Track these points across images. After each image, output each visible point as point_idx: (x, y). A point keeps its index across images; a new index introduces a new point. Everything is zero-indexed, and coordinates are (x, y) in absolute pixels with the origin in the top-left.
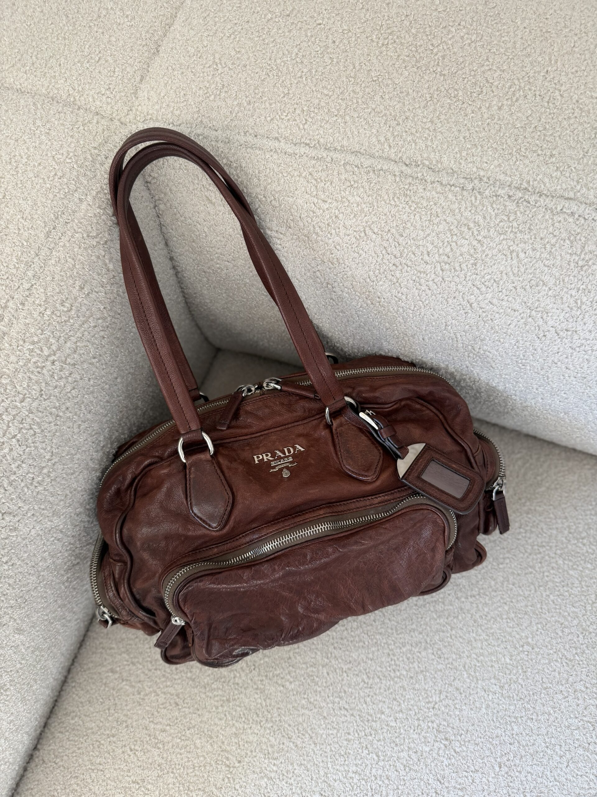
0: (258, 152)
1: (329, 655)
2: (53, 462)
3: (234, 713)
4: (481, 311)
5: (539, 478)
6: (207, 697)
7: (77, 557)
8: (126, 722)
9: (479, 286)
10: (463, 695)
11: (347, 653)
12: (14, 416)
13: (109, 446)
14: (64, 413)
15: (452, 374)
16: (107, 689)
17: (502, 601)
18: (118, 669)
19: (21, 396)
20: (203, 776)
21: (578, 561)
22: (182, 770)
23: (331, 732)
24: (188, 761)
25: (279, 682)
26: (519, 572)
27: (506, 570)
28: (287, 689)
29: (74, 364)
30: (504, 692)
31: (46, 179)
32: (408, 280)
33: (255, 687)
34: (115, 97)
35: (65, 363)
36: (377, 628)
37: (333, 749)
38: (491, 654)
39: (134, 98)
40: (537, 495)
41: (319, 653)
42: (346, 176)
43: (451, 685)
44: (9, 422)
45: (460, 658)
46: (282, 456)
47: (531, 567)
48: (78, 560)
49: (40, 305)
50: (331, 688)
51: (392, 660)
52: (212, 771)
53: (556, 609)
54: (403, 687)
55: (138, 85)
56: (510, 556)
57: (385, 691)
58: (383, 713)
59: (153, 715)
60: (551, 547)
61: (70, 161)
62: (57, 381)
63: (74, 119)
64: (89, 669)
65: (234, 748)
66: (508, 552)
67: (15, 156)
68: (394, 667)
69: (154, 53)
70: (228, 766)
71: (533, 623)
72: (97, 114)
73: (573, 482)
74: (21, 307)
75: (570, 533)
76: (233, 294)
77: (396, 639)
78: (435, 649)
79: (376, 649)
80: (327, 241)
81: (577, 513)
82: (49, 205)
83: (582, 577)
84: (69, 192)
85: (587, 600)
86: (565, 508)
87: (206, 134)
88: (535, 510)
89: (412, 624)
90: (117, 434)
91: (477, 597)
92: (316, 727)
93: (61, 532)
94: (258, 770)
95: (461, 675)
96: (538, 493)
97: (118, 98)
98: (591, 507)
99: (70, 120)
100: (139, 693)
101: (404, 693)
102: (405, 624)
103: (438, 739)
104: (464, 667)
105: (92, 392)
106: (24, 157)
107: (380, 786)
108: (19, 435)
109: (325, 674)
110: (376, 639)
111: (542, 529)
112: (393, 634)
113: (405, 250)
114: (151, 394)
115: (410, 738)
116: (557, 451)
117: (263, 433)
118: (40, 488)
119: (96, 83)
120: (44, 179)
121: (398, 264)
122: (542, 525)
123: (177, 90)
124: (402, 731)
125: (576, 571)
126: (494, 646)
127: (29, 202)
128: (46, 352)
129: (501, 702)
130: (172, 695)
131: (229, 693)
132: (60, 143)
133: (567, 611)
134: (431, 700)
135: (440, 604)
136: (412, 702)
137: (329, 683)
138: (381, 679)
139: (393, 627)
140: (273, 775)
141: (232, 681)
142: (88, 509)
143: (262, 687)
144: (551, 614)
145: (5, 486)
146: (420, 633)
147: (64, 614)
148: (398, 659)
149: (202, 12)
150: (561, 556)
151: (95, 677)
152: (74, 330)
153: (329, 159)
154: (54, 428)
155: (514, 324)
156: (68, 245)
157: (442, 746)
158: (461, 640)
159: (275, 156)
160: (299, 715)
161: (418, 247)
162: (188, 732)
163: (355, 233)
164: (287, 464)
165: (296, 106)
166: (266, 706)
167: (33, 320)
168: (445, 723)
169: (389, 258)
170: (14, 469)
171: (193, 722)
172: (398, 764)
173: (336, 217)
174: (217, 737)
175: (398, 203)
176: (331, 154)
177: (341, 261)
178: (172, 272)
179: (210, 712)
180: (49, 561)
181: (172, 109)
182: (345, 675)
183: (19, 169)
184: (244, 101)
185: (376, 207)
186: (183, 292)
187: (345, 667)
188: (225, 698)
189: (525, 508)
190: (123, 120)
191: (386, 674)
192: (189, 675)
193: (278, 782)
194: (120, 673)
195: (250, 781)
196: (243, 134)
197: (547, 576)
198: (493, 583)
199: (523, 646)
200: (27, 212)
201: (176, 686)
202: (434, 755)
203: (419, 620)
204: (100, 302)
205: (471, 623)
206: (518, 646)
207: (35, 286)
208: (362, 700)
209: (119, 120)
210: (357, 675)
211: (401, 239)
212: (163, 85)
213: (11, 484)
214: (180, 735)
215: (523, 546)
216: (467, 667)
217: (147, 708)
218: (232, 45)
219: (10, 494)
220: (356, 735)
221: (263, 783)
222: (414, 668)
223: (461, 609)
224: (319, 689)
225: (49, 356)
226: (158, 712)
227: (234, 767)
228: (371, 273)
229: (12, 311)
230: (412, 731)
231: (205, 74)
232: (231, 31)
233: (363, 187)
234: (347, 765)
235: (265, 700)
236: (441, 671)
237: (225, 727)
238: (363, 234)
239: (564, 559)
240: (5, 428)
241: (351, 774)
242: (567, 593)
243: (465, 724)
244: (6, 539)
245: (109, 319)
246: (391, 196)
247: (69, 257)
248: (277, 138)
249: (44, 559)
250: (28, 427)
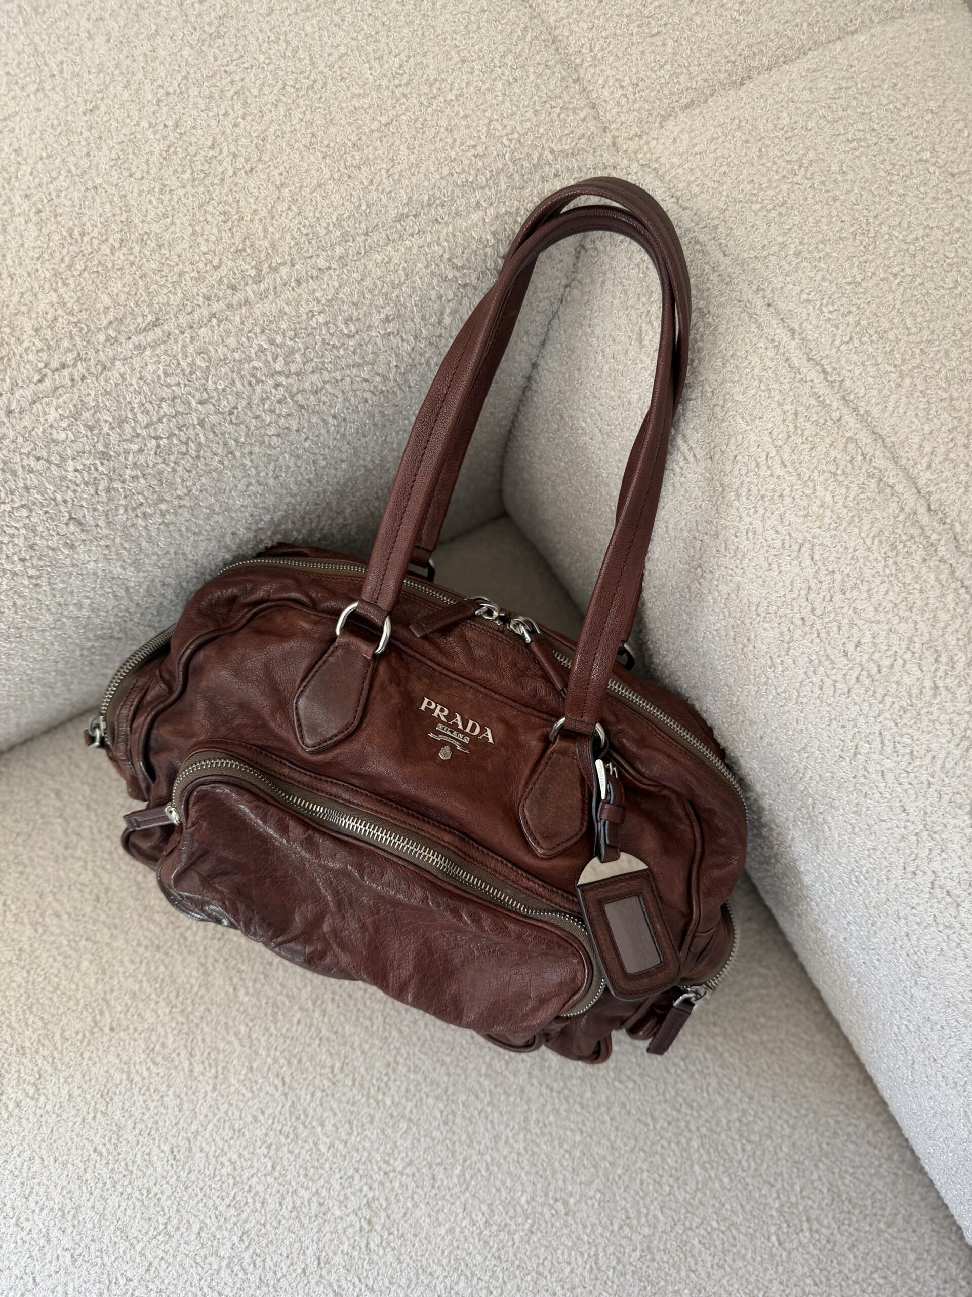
0: (753, 328)
1: (319, 1002)
2: (182, 502)
3: (153, 969)
4: (862, 772)
5: (762, 1020)
6: (139, 922)
7: (124, 631)
8: (25, 867)
9: (886, 742)
10: (434, 1191)
11: (342, 1019)
12: (177, 413)
13: (269, 533)
14: (243, 455)
15: (761, 809)
16: (35, 809)
17: (580, 1125)
18: (66, 798)
19: (205, 396)
20: (58, 1008)
21: (718, 1163)
22: (41, 979)
23: (244, 1091)
24: (56, 976)
25: (235, 980)
26: (633, 1111)
27: (618, 1093)
28: (236, 996)
29: (302, 407)
30: (486, 1232)
31: (457, 143)
32: (803, 653)
33: (202, 960)
34: (634, 102)
35: (292, 397)
36: (401, 1022)
37: (230, 1113)
38: (510, 1174)
39: (657, 124)
40: (740, 1039)
41: (309, 989)
42: (839, 456)
43: (430, 1167)
44: (165, 415)
45: (469, 1146)
46: (460, 727)
47: (652, 1117)
48: (121, 635)
49: (319, 302)
50: (288, 1042)
51: (387, 1074)
52: (74, 1011)
53: (637, 1193)
54: (372, 1118)
55: (677, 109)
56: (639, 1082)
57: (348, 1103)
58: (322, 1125)
59: (61, 886)
60: (699, 1116)
61: (506, 143)
62: (264, 411)
63: (558, 91)
64: (34, 767)
65: (119, 1009)
66: (641, 1075)
67: (444, 80)
68: (382, 1085)
69: (734, 82)
70: (96, 1022)
71: (594, 1186)
72: (594, 107)
73: (801, 1062)
74: (293, 284)
75: (740, 1121)
76: (574, 473)
77: (414, 1055)
78: (448, 1108)
79: (380, 1045)
80: (744, 515)
81: (771, 1103)
82: (433, 181)
83: (705, 1184)
84: (472, 183)
85: (686, 1218)
86: (761, 1086)
87: (708, 248)
88: (721, 1055)
89: (447, 1055)
90: (290, 526)
91: (555, 1094)
92: (232, 1070)
93: (127, 589)
94: (125, 1058)
95: (453, 1166)
96: (744, 1037)
97: (637, 106)
98: (794, 1113)
99: (552, 87)
100: (66, 848)
101: (367, 1126)
102: (439, 1048)
103: (360, 1214)
104: (465, 1160)
105: (298, 457)
106: (455, 92)
107: (246, 1203)
108: (165, 441)
109: (295, 1020)
110: (390, 1033)
111: (709, 1085)
112: (415, 1045)
113: (833, 615)
114: (373, 509)
115: (328, 1182)
116: (817, 1008)
117: (460, 679)
118: (140, 522)
119: (625, 64)
120: (455, 140)
121: (808, 623)
122: (714, 1081)
123: (721, 160)
124: (327, 1166)
125: (703, 1173)
126: (523, 1169)
127: (412, 157)
128: (279, 366)
129: (471, 1240)
130: (101, 882)
131: (166, 942)
132: (515, 109)
133: (648, 1209)
134: (392, 1161)
135: (503, 1062)
136: (367, 1144)
137: (290, 1034)
138: (354, 1085)
139: (422, 1038)
140: (137, 1078)
141: (182, 929)
142: (182, 587)
143: (210, 968)
144: (626, 1195)
145: (100, 488)
146: (448, 1074)
147: (55, 683)
148: (395, 1080)
149: (843, 78)
150: (702, 1137)
151: (34, 783)
152: (335, 365)
153: (836, 415)
154: (215, 463)
155: (889, 825)
156: (414, 251)
157: (358, 1226)
158: (489, 1126)
159: (771, 353)
160: (223, 1038)
161: (852, 624)
162: (83, 942)
163: (787, 537)
164: (457, 744)
165: (854, 309)
166: (196, 994)
167: (294, 313)
168: (384, 1204)
169: (804, 605)
170: (127, 477)
171: (99, 935)
172: (288, 1198)
173: (781, 496)
174: (111, 978)
175: (874, 548)
176: (845, 411)
177: (739, 556)
178: (521, 381)
179: (127, 942)
180: (85, 612)
181: (692, 179)
182: (317, 1042)
183: (435, 102)
184: (793, 246)
185: (842, 528)
186: (516, 416)
187: (325, 1033)
188: (157, 942)
189: (711, 1042)
190: (619, 141)
191: (366, 1085)
192: (140, 878)
193: (135, 1091)
194: (65, 805)
195: (105, 1062)
196: (754, 288)
197: (663, 1146)
198: (588, 1094)
199: (556, 1200)
200: (399, 167)
201: (114, 878)
202: (340, 1227)
203: (461, 1058)
204: (397, 355)
205: (520, 1117)
206: (551, 1194)
207: (331, 272)
208: (311, 1089)
209: (614, 137)
210: (331, 1055)
211: (838, 597)
212: (709, 137)
213: (108, 490)
214: (71, 937)
215: (666, 1084)
216: (468, 1163)
217: (61, 873)
218: (843, 156)
219: (98, 502)
220: (270, 1122)
221: (118, 1077)
222: (405, 1108)
223: (522, 1091)
224: (273, 1030)
225: (280, 373)
226: (70, 889)
227: (101, 1029)
228: (765, 604)
229: (279, 281)
230: (338, 1176)
231: (775, 168)
232: (859, 135)
233: (848, 488)
234: (230, 1146)
235: (200, 986)
236: (433, 1139)
237: (130, 976)
238: (795, 547)
239: (703, 1145)
240: (155, 419)
241: (224, 1160)
242: (668, 1188)
243: (406, 1225)
244: (53, 549)
245: (392, 384)
246: (875, 531)
247: (404, 269)
248: (792, 331)
249: (79, 606)
250: (184, 440)
